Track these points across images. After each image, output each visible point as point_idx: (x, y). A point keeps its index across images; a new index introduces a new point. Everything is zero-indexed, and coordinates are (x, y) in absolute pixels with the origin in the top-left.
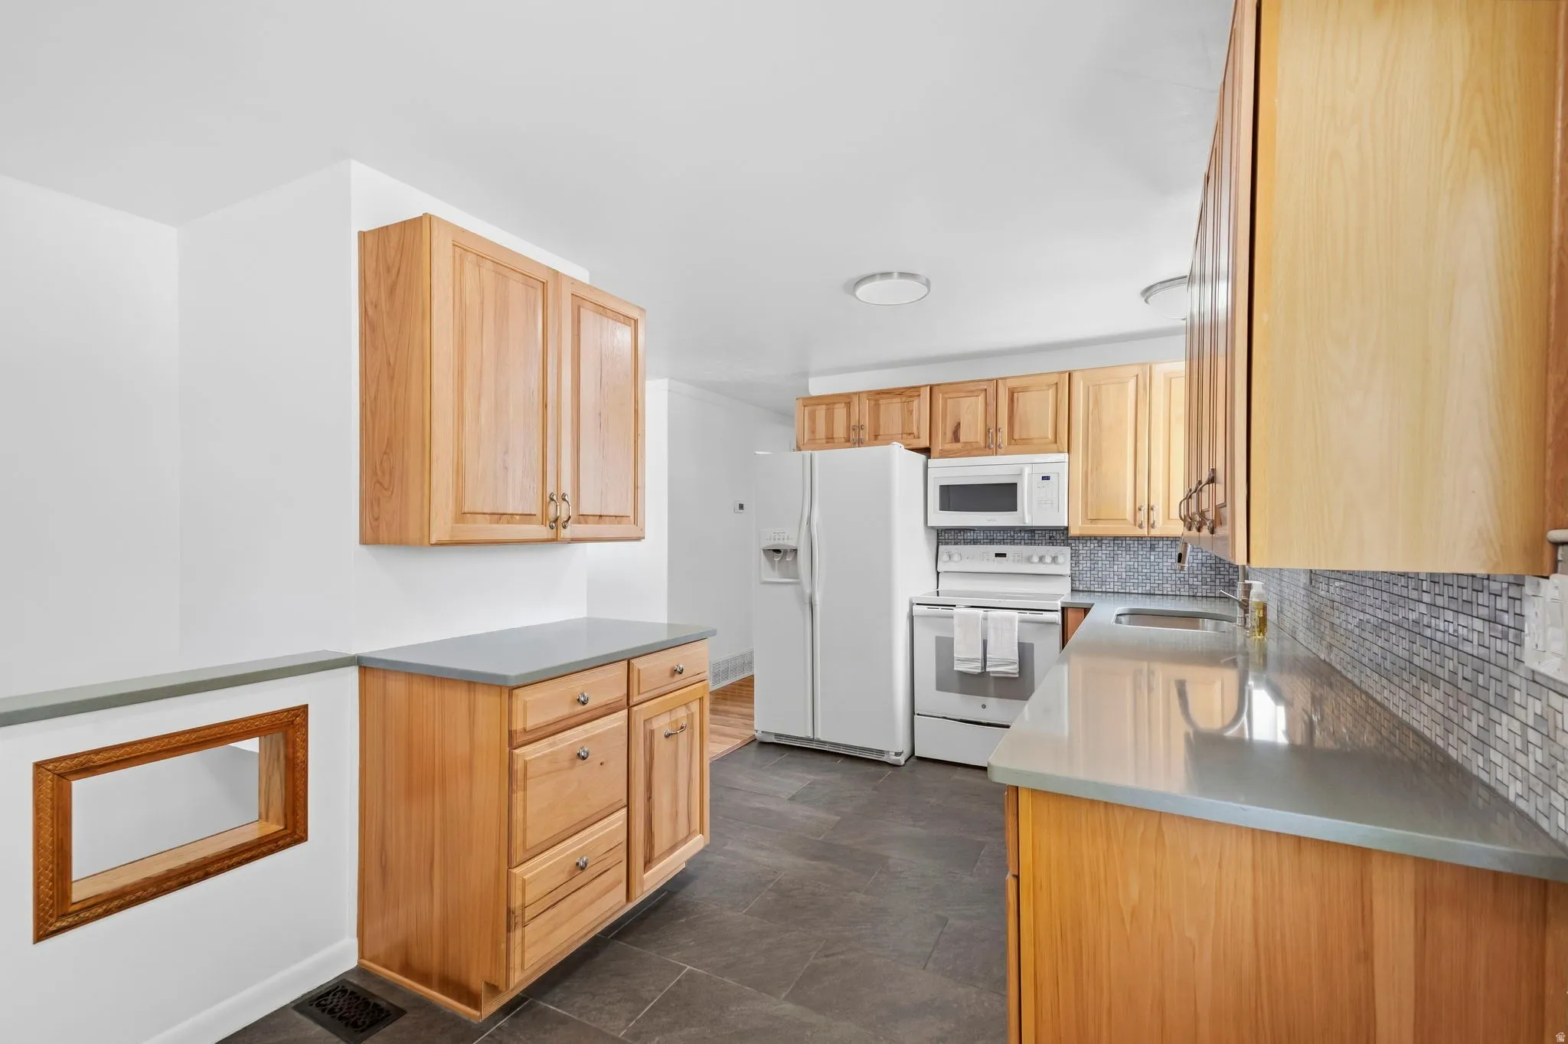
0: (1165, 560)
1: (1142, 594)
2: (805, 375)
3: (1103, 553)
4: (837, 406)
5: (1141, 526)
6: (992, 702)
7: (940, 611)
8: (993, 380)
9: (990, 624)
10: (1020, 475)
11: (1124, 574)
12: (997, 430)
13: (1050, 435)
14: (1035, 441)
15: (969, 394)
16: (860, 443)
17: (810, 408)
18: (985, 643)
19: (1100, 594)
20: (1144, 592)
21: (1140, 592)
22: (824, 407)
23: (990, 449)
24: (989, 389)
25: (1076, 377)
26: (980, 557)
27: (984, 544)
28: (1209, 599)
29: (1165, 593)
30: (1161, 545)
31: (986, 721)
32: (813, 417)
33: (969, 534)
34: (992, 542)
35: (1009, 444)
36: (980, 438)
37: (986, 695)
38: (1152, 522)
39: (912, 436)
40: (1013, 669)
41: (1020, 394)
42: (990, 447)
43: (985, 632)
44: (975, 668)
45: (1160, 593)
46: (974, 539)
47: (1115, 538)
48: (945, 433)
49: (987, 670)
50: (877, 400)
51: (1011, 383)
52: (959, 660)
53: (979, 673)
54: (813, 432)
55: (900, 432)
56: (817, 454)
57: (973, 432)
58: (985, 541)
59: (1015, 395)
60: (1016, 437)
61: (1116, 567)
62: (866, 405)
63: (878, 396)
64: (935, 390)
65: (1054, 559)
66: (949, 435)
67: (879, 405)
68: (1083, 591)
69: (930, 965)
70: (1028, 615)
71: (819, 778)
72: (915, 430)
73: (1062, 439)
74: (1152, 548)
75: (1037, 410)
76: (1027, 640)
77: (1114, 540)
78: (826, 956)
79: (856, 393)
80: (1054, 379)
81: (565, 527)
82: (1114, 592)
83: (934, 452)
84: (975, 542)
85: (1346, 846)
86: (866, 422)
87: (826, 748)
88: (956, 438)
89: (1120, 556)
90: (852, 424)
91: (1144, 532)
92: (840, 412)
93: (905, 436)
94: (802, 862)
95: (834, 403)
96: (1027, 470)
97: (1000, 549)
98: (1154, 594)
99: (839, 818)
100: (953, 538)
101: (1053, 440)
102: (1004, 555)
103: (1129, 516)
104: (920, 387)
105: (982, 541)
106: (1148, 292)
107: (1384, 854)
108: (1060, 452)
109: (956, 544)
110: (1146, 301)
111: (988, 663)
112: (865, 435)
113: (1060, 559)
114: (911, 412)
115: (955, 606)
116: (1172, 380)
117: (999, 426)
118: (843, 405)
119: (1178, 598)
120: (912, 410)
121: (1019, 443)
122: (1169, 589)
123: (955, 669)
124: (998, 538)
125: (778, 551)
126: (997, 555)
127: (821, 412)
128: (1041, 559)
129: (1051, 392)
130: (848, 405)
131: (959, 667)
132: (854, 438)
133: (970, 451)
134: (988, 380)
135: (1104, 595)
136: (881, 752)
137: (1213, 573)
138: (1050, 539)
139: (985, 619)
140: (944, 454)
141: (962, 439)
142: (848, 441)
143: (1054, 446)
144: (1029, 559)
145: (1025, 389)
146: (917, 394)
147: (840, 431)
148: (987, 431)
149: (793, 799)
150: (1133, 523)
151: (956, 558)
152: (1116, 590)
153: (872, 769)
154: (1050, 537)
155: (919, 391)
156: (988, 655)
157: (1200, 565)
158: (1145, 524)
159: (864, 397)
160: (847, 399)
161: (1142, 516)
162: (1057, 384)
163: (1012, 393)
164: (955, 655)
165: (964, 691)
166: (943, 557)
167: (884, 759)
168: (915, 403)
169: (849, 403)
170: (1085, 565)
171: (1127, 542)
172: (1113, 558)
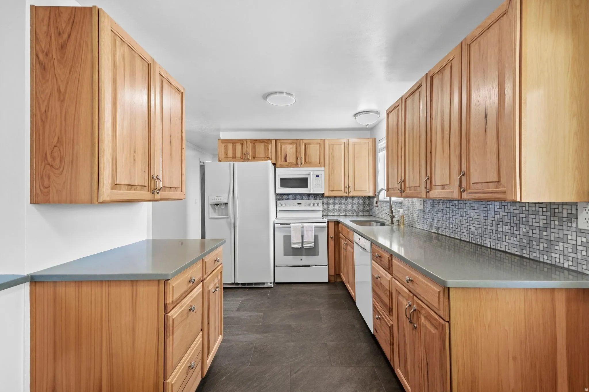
0: (350, 204)
1: (343, 215)
2: (219, 130)
3: (331, 202)
4: (237, 144)
5: (346, 193)
6: (304, 257)
7: (285, 225)
8: (299, 140)
9: (305, 228)
10: (309, 174)
11: (338, 209)
12: (300, 158)
13: (318, 161)
14: (313, 163)
15: (291, 144)
16: (247, 160)
17: (225, 144)
18: (303, 236)
19: (331, 216)
20: (344, 215)
21: (342, 215)
22: (231, 144)
23: (298, 165)
24: (297, 143)
25: (326, 141)
26: (292, 205)
27: (292, 200)
28: (362, 216)
29: (350, 215)
30: (348, 199)
31: (302, 265)
32: (226, 148)
33: (287, 196)
34: (295, 199)
35: (305, 163)
36: (294, 161)
37: (302, 255)
38: (350, 191)
39: (269, 159)
40: (312, 244)
41: (308, 146)
42: (297, 164)
43: (303, 232)
44: (299, 246)
45: (348, 215)
46: (289, 198)
47: (335, 197)
48: (281, 158)
49: (304, 246)
50: (254, 144)
51: (305, 142)
52: (293, 243)
53: (301, 248)
54: (226, 154)
55: (264, 157)
56: (236, 163)
57: (291, 158)
58: (293, 199)
59: (306, 146)
60: (307, 161)
61: (335, 206)
62: (250, 146)
63: (255, 142)
64: (278, 141)
65: (318, 204)
66: (283, 159)
67: (255, 145)
68: (325, 215)
69: (333, 364)
70: (317, 225)
71: (243, 299)
72: (270, 157)
73: (322, 163)
74: (346, 200)
75: (314, 152)
76: (316, 234)
77: (334, 198)
78: (295, 373)
79: (245, 140)
80: (319, 141)
81: (158, 193)
82: (335, 215)
83: (277, 165)
84: (289, 199)
85: (549, 288)
86: (250, 152)
87: (240, 286)
88: (286, 160)
89: (336, 203)
90: (244, 152)
91: (347, 195)
92: (239, 147)
93: (266, 158)
94: (259, 336)
95: (236, 143)
96: (312, 173)
97: (299, 201)
98: (347, 215)
99: (262, 314)
100: (281, 198)
101: (319, 163)
102: (301, 204)
103: (343, 189)
104: (272, 140)
105: (292, 199)
106: (356, 115)
107: (558, 289)
108: (322, 167)
109: (282, 200)
110: (355, 118)
111: (304, 244)
112: (249, 157)
113: (320, 205)
114: (268, 149)
115: (291, 223)
116: (355, 145)
117: (301, 157)
118: (240, 144)
119: (353, 216)
120: (269, 148)
121: (308, 163)
122: (351, 213)
123: (292, 247)
124: (297, 197)
125: (217, 204)
126: (298, 204)
127: (230, 146)
128: (314, 204)
129: (318, 146)
130: (242, 144)
131: (293, 246)
132: (244, 158)
133: (291, 165)
134: (297, 140)
135: (332, 216)
136: (264, 284)
137: (363, 207)
138: (315, 198)
139: (303, 227)
140: (281, 166)
141: (288, 161)
142: (242, 159)
143: (319, 165)
144: (309, 205)
145: (309, 144)
146: (271, 142)
147: (239, 154)
148: (297, 158)
149: (238, 310)
150: (344, 191)
151: (284, 205)
152: (335, 214)
153: (262, 291)
154: (315, 197)
155: (271, 141)
156: (304, 241)
157: (359, 205)
158: (348, 192)
159: (249, 142)
160: (242, 142)
161: (347, 190)
162: (320, 143)
163: (305, 145)
164: (292, 242)
165: (294, 255)
166: (279, 205)
167: (265, 286)
168: (270, 146)
169: (242, 143)
170: (326, 206)
171: (339, 198)
172: (335, 203)
